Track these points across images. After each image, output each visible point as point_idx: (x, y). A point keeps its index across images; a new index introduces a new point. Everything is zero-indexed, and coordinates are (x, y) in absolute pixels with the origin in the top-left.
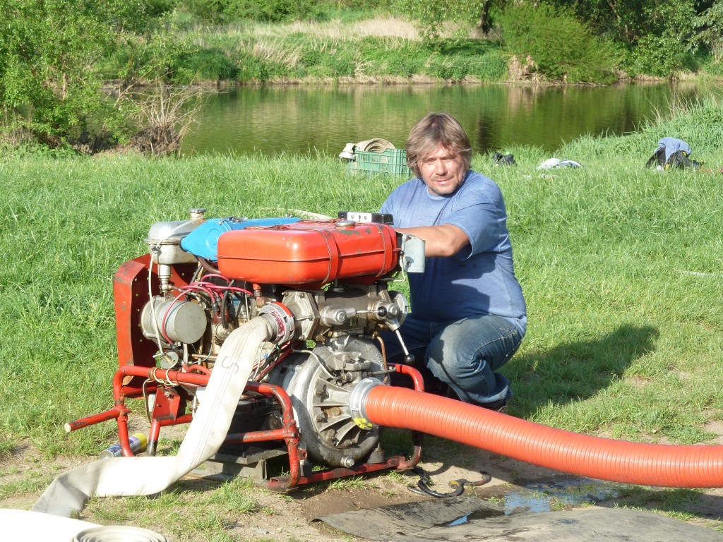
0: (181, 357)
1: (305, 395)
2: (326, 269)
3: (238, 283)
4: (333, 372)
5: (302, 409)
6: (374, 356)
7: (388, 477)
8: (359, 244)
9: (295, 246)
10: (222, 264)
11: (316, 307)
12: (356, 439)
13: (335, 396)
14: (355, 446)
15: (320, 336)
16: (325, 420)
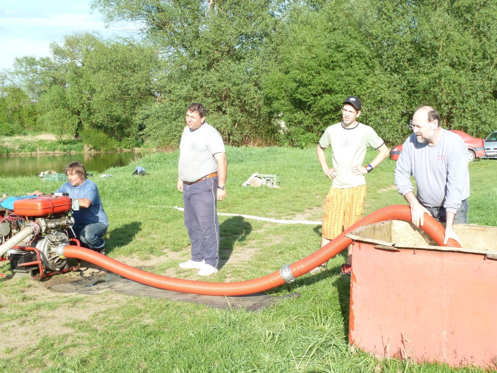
0: (2, 240)
1: (44, 250)
2: (50, 211)
3: (20, 216)
4: (52, 242)
5: (43, 254)
6: (64, 236)
7: (70, 273)
8: (59, 203)
9: (39, 204)
10: (15, 211)
11: (46, 223)
12: (60, 262)
13: (53, 249)
14: (60, 264)
15: (48, 231)
16: (50, 257)
